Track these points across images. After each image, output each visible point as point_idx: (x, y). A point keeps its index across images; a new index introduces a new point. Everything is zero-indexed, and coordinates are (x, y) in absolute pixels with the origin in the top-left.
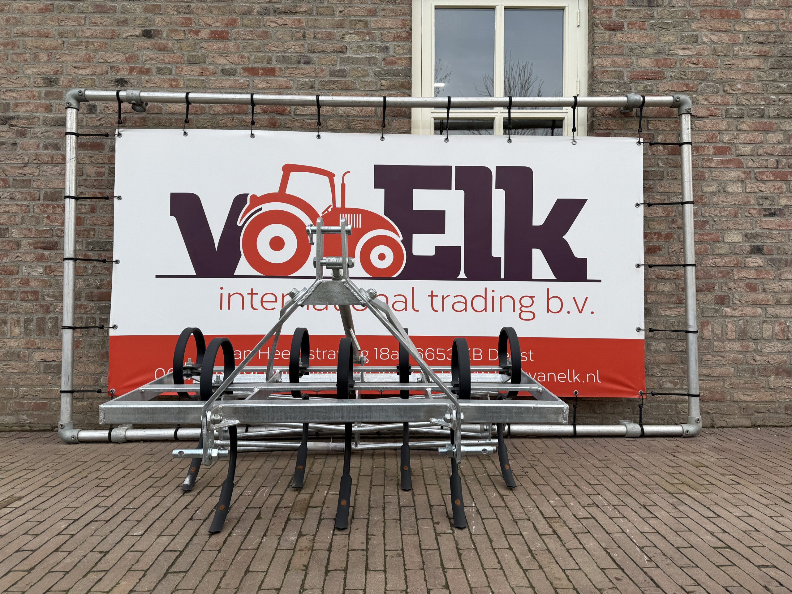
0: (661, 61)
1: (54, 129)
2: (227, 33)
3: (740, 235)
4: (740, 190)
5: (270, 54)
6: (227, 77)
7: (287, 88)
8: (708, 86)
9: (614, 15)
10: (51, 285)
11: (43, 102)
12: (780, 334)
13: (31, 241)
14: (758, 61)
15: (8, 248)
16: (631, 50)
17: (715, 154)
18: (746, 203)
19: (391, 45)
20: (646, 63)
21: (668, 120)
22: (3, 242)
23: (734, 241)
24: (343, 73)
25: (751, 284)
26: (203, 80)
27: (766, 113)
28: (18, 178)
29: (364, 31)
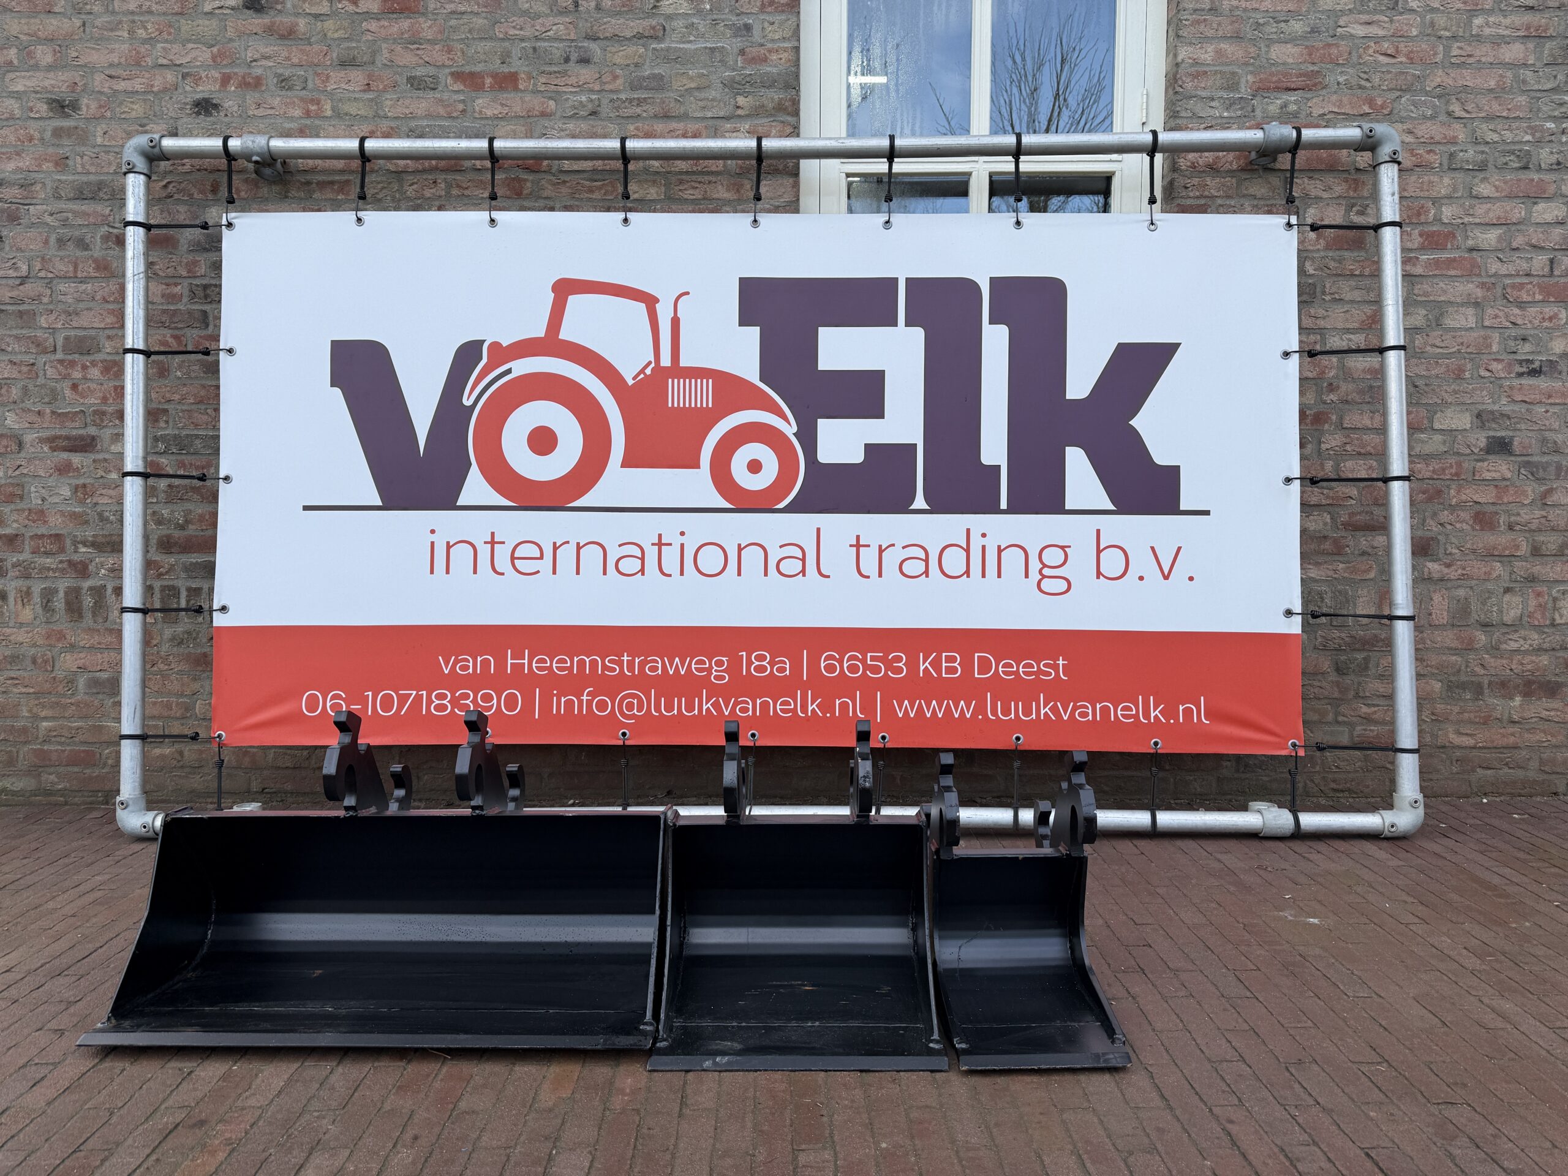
0: (1317, 50)
3: (1468, 414)
6: (421, 93)
7: (543, 114)
8: (1415, 103)
10: (87, 522)
12: (1538, 615)
14: (1522, 47)
17: (1422, 248)
20: (1285, 54)
21: (1330, 179)
23: (1454, 427)
24: (658, 83)
25: (1484, 513)
26: (372, 100)
27: (1534, 160)
28: (9, 307)
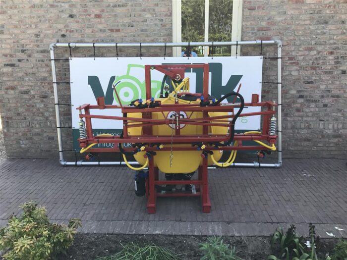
0: (270, 23)
1: (41, 54)
2: (101, 15)
3: (296, 91)
5: (118, 23)
6: (102, 33)
8: (288, 33)
9: (252, 4)
11: (36, 44)
12: (307, 127)
13: (38, 95)
14: (309, 21)
15: (30, 98)
16: (258, 18)
17: (289, 60)
18: (299, 79)
19: (164, 18)
20: (264, 24)
22: (29, 96)
23: (293, 93)
24: (146, 30)
25: (298, 109)
27: (311, 43)
29: (153, 13)
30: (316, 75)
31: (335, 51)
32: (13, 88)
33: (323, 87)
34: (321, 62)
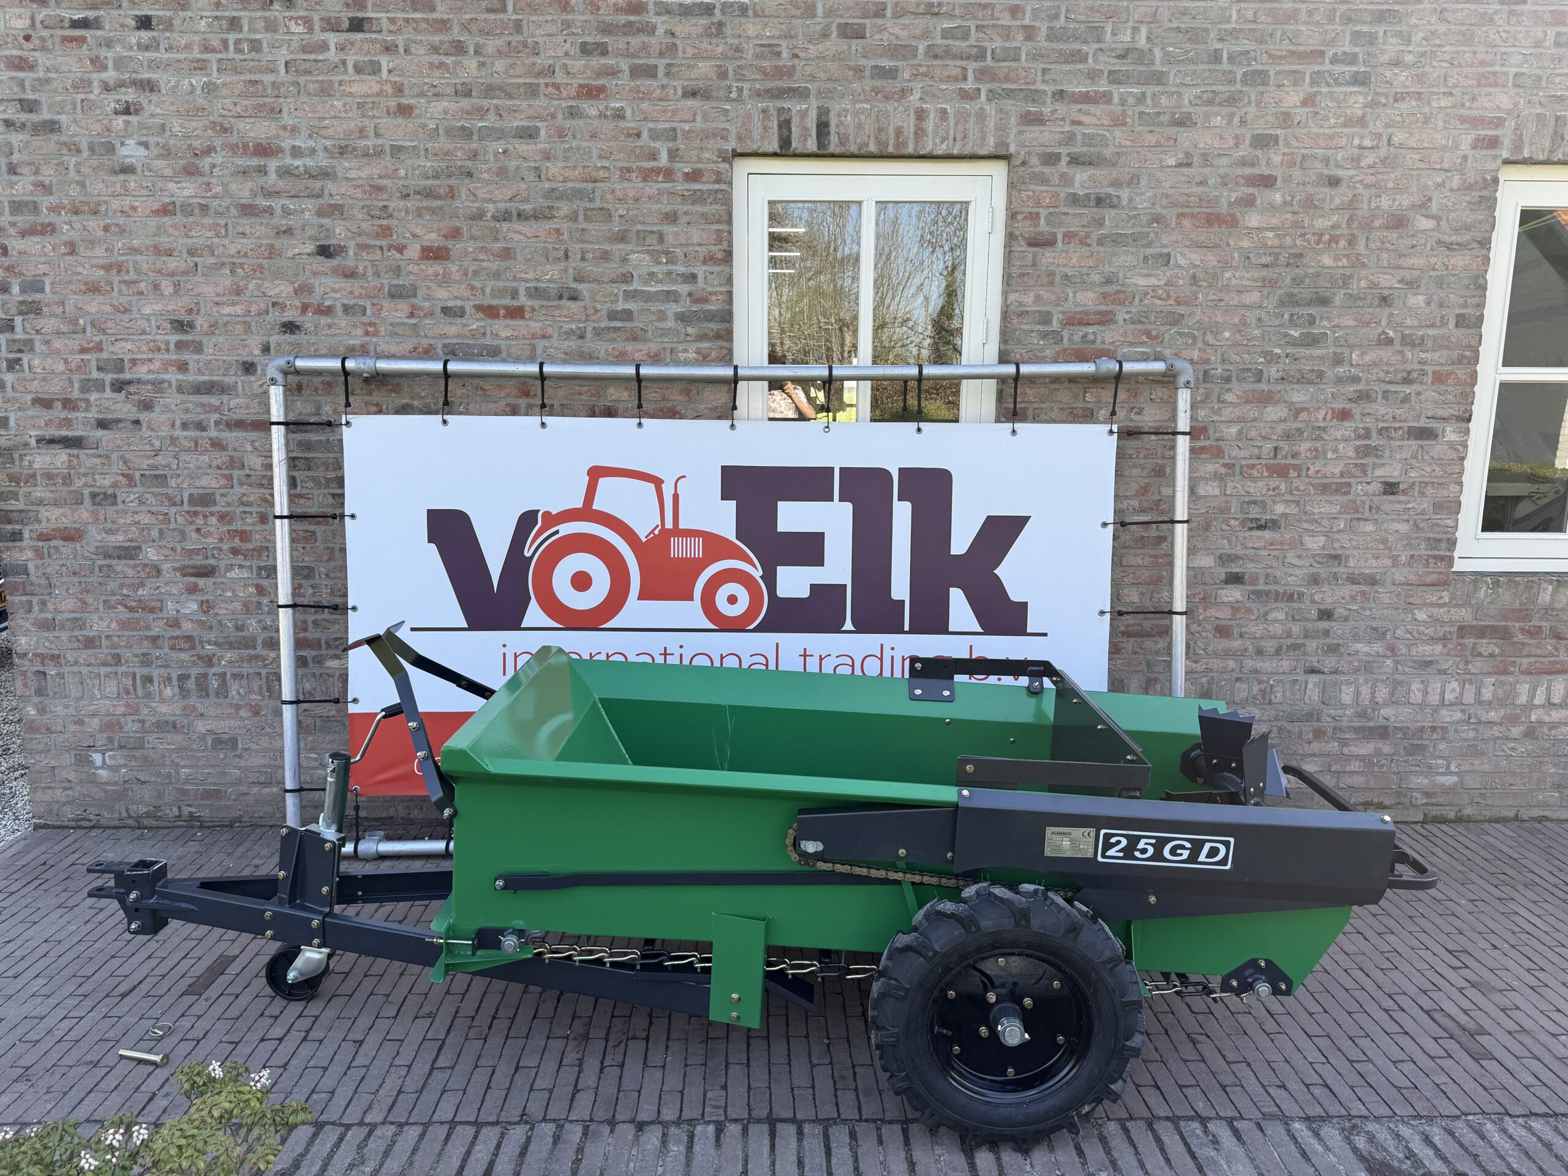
0: (1110, 295)
1: (194, 398)
2: (447, 250)
3: (1213, 557)
4: (1217, 492)
5: (515, 284)
6: (452, 320)
7: (544, 337)
8: (1181, 334)
9: (1042, 222)
10: (211, 628)
11: (174, 357)
12: (1259, 697)
13: (176, 565)
14: (1259, 294)
15: (143, 575)
16: (1066, 277)
18: (1224, 510)
19: (700, 270)
20: (1087, 299)
22: (135, 566)
23: (1203, 565)
24: (628, 315)
25: (1223, 626)
26: (415, 324)
27: (1265, 375)
28: (147, 472)
29: (658, 248)
30: (1288, 497)
31: (1356, 410)
32: (71, 536)
33: (1315, 543)
34: (1304, 447)
